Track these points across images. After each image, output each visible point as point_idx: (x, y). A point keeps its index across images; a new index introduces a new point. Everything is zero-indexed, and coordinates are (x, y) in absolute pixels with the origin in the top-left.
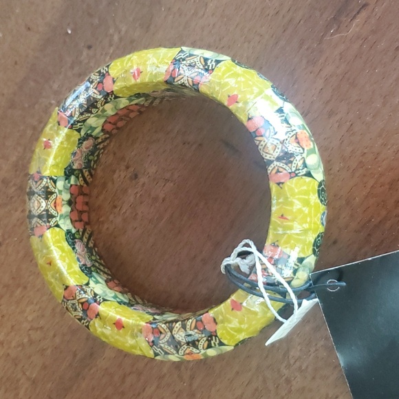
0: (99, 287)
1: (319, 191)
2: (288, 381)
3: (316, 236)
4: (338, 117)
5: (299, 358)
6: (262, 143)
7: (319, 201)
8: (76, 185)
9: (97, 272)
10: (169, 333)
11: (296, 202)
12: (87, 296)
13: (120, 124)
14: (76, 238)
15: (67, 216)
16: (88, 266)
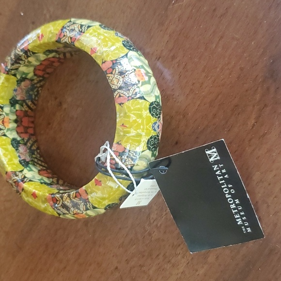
0: (31, 173)
1: (150, 108)
2: (150, 234)
3: (149, 138)
4: (177, 60)
5: (156, 219)
6: (110, 78)
7: (150, 115)
8: (21, 110)
9: (34, 165)
10: (61, 200)
11: (132, 115)
12: (17, 178)
13: (49, 70)
14: (20, 143)
15: (14, 129)
16: (27, 161)
